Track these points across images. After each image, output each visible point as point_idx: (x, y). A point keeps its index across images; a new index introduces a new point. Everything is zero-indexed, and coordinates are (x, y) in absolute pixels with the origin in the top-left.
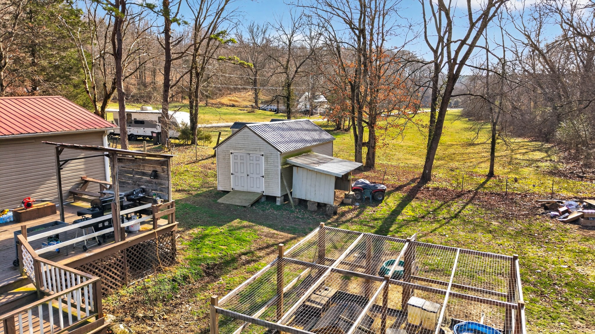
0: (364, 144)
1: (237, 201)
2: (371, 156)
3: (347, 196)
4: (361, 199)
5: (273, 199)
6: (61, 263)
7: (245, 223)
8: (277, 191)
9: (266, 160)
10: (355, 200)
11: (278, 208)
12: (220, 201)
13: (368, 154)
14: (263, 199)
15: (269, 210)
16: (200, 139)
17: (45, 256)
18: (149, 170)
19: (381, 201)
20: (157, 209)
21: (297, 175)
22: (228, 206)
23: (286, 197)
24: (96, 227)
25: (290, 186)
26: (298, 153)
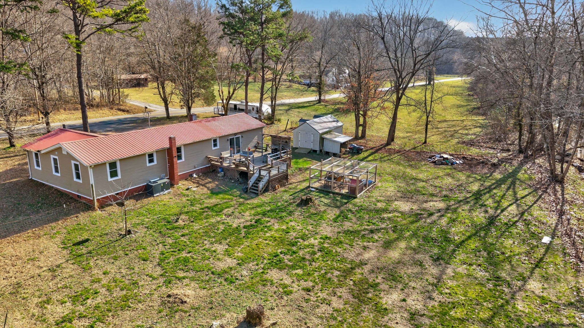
0: (361, 125)
1: (302, 151)
2: (364, 132)
3: (346, 151)
4: (352, 153)
5: (315, 151)
6: (278, 160)
7: (309, 159)
8: (317, 148)
9: (314, 136)
10: (349, 152)
11: (318, 155)
12: (296, 151)
13: (362, 131)
14: (312, 151)
15: (314, 155)
16: (276, 120)
17: (274, 159)
18: (285, 141)
19: (361, 153)
20: (287, 152)
21: (325, 142)
22: (299, 153)
23: (321, 151)
24: (274, 156)
25: (323, 146)
26: (326, 133)
